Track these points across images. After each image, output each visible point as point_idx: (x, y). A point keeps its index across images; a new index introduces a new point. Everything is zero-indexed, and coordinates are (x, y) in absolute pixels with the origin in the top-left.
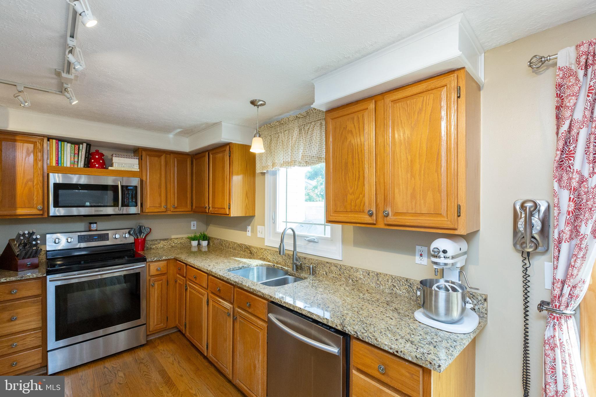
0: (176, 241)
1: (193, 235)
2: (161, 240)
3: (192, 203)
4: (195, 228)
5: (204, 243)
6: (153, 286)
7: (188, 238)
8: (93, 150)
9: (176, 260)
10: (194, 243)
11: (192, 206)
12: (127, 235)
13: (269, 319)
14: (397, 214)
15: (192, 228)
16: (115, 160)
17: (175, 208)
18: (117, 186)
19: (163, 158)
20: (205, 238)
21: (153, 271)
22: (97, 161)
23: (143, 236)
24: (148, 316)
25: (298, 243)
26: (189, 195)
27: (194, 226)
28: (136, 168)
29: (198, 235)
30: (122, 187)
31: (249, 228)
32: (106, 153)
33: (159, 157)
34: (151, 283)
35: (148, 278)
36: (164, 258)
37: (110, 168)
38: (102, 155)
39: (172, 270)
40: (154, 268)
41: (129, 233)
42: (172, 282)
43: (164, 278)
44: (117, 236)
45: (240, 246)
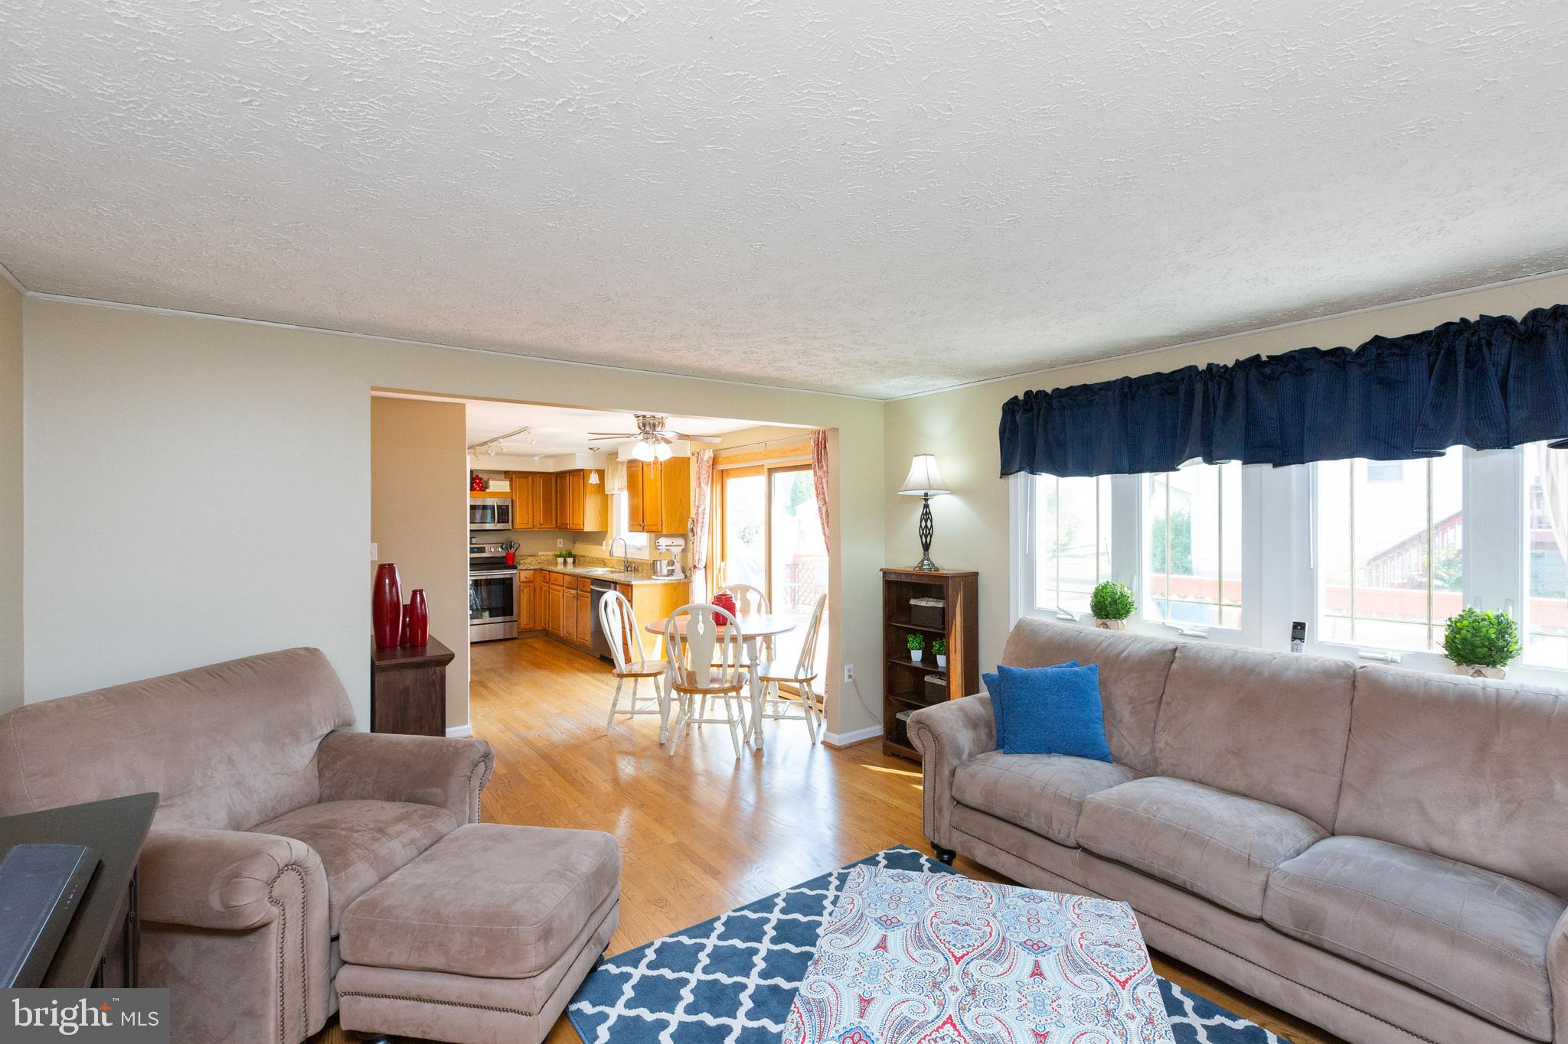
0: (542, 558)
1: (558, 553)
2: (529, 556)
3: (557, 520)
4: (562, 546)
5: (570, 560)
6: (523, 591)
7: (555, 555)
8: (474, 476)
9: (541, 570)
10: (560, 560)
11: (557, 523)
12: (500, 550)
13: (592, 589)
14: (648, 525)
15: (558, 546)
16: (491, 483)
17: (541, 525)
18: (494, 506)
19: (530, 478)
20: (570, 555)
21: (523, 579)
22: (478, 484)
23: (513, 550)
24: (519, 615)
25: (628, 551)
26: (554, 514)
27: (560, 544)
28: (508, 489)
29: (564, 553)
30: (498, 506)
31: (604, 542)
32: (484, 477)
33: (526, 478)
34: (522, 588)
35: (519, 584)
36: (531, 568)
37: (488, 490)
38: (481, 479)
39: (539, 579)
40: (524, 575)
41: (502, 547)
42: (538, 590)
43: (532, 585)
44: (493, 550)
45: (598, 559)
